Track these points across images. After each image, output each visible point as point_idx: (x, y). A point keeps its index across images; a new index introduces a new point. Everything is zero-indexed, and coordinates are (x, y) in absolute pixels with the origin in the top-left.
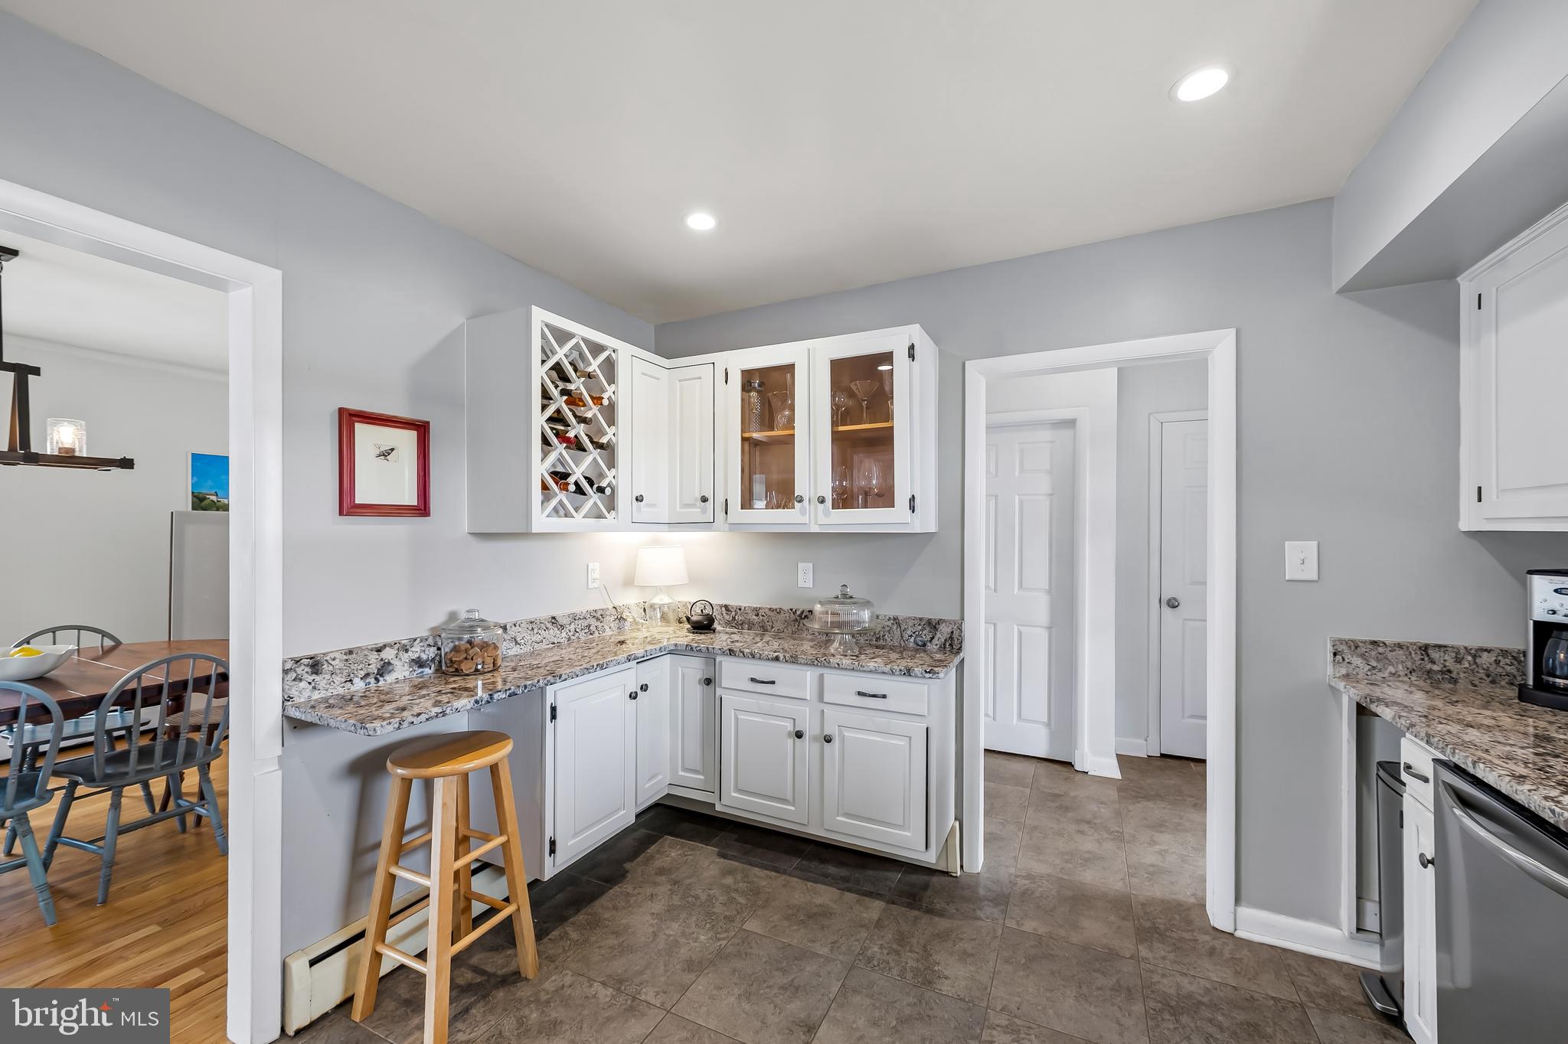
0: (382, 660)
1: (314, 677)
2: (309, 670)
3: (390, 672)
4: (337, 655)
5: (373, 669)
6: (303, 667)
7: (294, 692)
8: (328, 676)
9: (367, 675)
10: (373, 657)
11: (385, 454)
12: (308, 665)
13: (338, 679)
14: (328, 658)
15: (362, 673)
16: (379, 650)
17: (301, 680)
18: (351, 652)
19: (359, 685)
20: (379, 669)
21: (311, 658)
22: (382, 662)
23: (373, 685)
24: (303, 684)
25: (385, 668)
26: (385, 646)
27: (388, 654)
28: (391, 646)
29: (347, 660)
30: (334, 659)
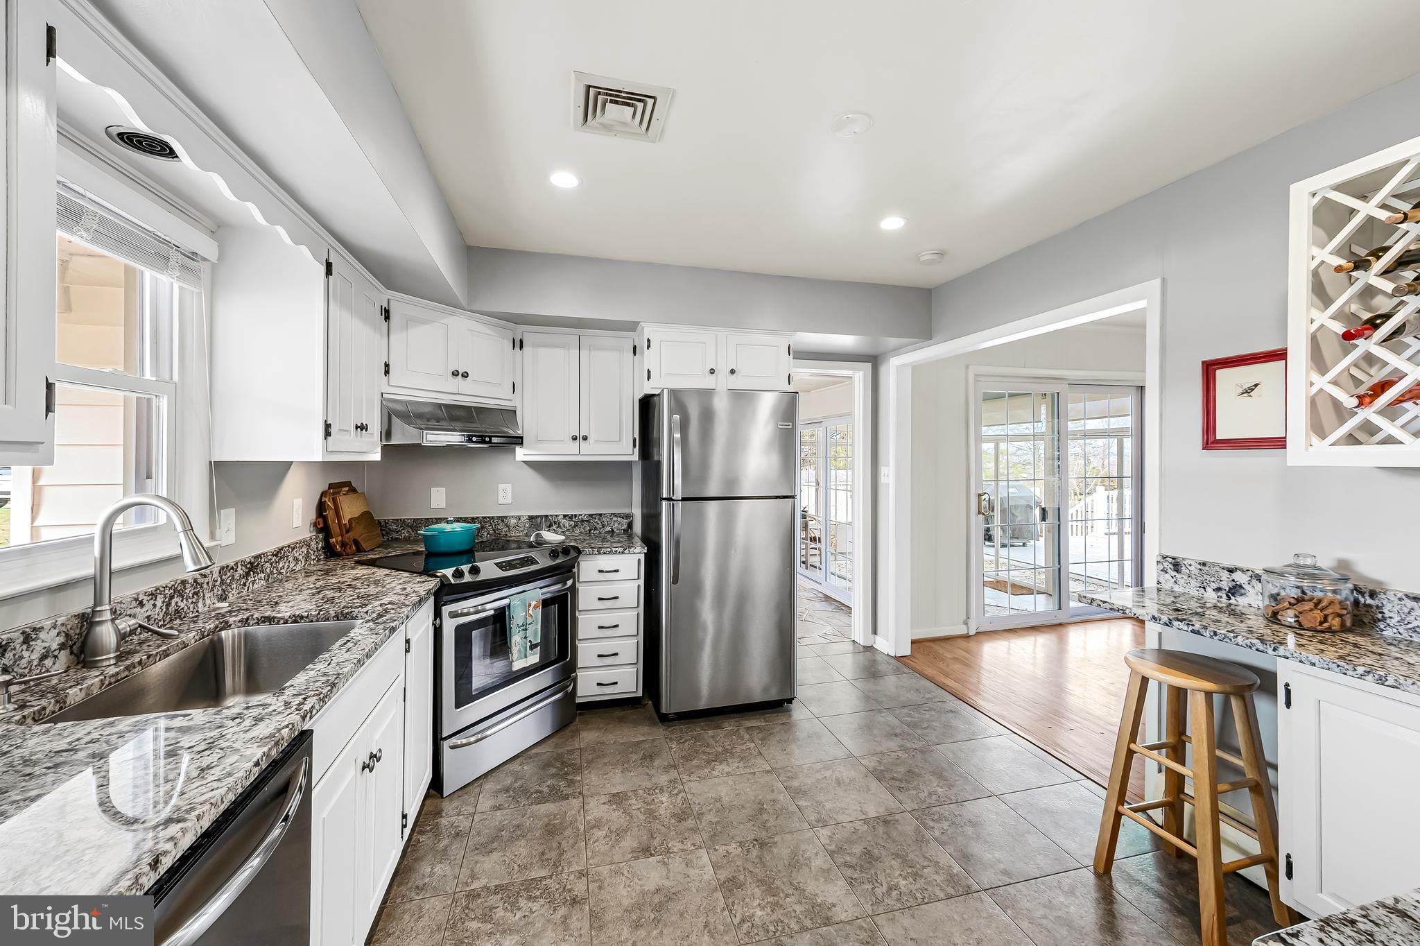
0: (1233, 580)
1: (1175, 573)
2: (1172, 567)
3: (1242, 595)
4: (1193, 563)
5: (1225, 585)
6: (1167, 563)
7: (1162, 580)
8: (1186, 577)
9: (1219, 589)
10: (1225, 575)
11: (1248, 391)
12: (1171, 563)
13: (1194, 583)
14: (1185, 563)
15: (1215, 586)
16: (1231, 571)
17: (1166, 573)
18: (1204, 564)
19: (1210, 596)
20: (1230, 588)
21: (1173, 559)
22: (1234, 583)
23: (1224, 599)
24: (1168, 576)
25: (1235, 590)
26: (1236, 569)
27: (1240, 578)
28: (1243, 571)
29: (1201, 570)
30: (1190, 565)
